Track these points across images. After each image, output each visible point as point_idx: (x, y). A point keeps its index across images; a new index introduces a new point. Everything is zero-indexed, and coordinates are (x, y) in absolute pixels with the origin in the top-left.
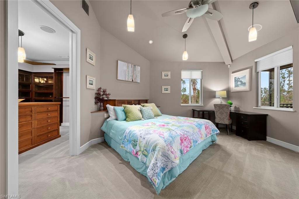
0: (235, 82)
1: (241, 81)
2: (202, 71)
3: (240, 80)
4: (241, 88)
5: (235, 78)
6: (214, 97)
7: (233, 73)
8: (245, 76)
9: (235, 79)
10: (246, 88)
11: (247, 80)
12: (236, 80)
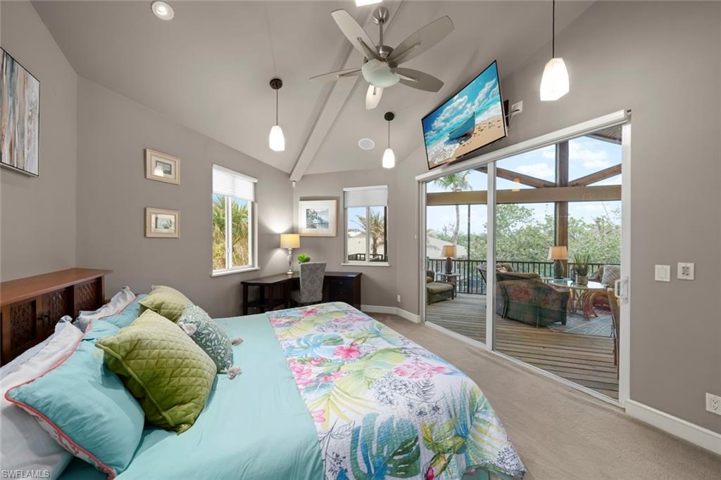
0: (307, 217)
1: (319, 219)
2: (256, 181)
3: (318, 216)
4: (320, 231)
5: (307, 210)
6: (278, 246)
7: (303, 199)
8: (328, 210)
9: (308, 213)
10: (330, 231)
11: (330, 217)
12: (310, 215)
